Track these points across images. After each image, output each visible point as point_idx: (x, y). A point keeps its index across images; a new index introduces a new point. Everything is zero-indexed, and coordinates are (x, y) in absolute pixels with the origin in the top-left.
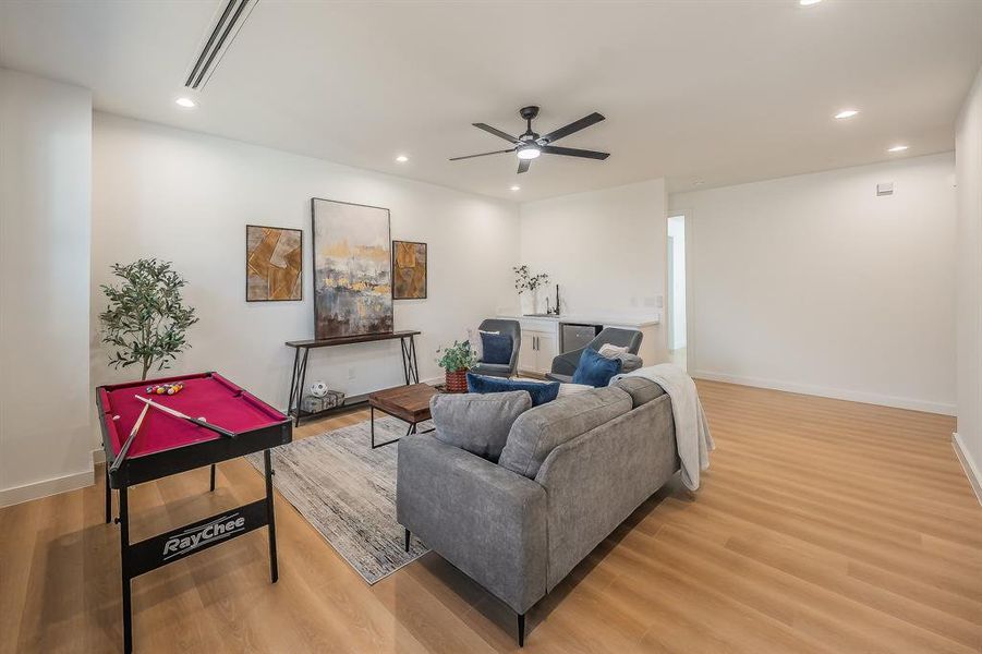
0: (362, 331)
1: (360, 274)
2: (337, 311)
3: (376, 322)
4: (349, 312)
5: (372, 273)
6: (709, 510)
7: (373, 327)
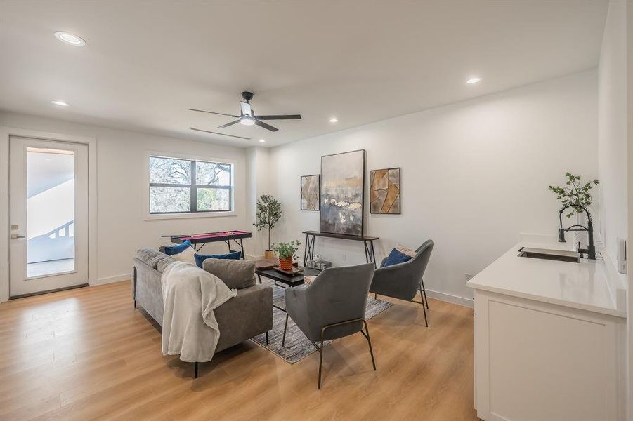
0: (342, 232)
1: (342, 196)
2: (329, 218)
3: (350, 227)
4: (335, 219)
5: (350, 195)
6: (154, 368)
7: (348, 230)
